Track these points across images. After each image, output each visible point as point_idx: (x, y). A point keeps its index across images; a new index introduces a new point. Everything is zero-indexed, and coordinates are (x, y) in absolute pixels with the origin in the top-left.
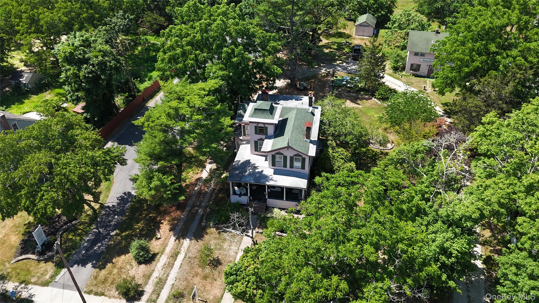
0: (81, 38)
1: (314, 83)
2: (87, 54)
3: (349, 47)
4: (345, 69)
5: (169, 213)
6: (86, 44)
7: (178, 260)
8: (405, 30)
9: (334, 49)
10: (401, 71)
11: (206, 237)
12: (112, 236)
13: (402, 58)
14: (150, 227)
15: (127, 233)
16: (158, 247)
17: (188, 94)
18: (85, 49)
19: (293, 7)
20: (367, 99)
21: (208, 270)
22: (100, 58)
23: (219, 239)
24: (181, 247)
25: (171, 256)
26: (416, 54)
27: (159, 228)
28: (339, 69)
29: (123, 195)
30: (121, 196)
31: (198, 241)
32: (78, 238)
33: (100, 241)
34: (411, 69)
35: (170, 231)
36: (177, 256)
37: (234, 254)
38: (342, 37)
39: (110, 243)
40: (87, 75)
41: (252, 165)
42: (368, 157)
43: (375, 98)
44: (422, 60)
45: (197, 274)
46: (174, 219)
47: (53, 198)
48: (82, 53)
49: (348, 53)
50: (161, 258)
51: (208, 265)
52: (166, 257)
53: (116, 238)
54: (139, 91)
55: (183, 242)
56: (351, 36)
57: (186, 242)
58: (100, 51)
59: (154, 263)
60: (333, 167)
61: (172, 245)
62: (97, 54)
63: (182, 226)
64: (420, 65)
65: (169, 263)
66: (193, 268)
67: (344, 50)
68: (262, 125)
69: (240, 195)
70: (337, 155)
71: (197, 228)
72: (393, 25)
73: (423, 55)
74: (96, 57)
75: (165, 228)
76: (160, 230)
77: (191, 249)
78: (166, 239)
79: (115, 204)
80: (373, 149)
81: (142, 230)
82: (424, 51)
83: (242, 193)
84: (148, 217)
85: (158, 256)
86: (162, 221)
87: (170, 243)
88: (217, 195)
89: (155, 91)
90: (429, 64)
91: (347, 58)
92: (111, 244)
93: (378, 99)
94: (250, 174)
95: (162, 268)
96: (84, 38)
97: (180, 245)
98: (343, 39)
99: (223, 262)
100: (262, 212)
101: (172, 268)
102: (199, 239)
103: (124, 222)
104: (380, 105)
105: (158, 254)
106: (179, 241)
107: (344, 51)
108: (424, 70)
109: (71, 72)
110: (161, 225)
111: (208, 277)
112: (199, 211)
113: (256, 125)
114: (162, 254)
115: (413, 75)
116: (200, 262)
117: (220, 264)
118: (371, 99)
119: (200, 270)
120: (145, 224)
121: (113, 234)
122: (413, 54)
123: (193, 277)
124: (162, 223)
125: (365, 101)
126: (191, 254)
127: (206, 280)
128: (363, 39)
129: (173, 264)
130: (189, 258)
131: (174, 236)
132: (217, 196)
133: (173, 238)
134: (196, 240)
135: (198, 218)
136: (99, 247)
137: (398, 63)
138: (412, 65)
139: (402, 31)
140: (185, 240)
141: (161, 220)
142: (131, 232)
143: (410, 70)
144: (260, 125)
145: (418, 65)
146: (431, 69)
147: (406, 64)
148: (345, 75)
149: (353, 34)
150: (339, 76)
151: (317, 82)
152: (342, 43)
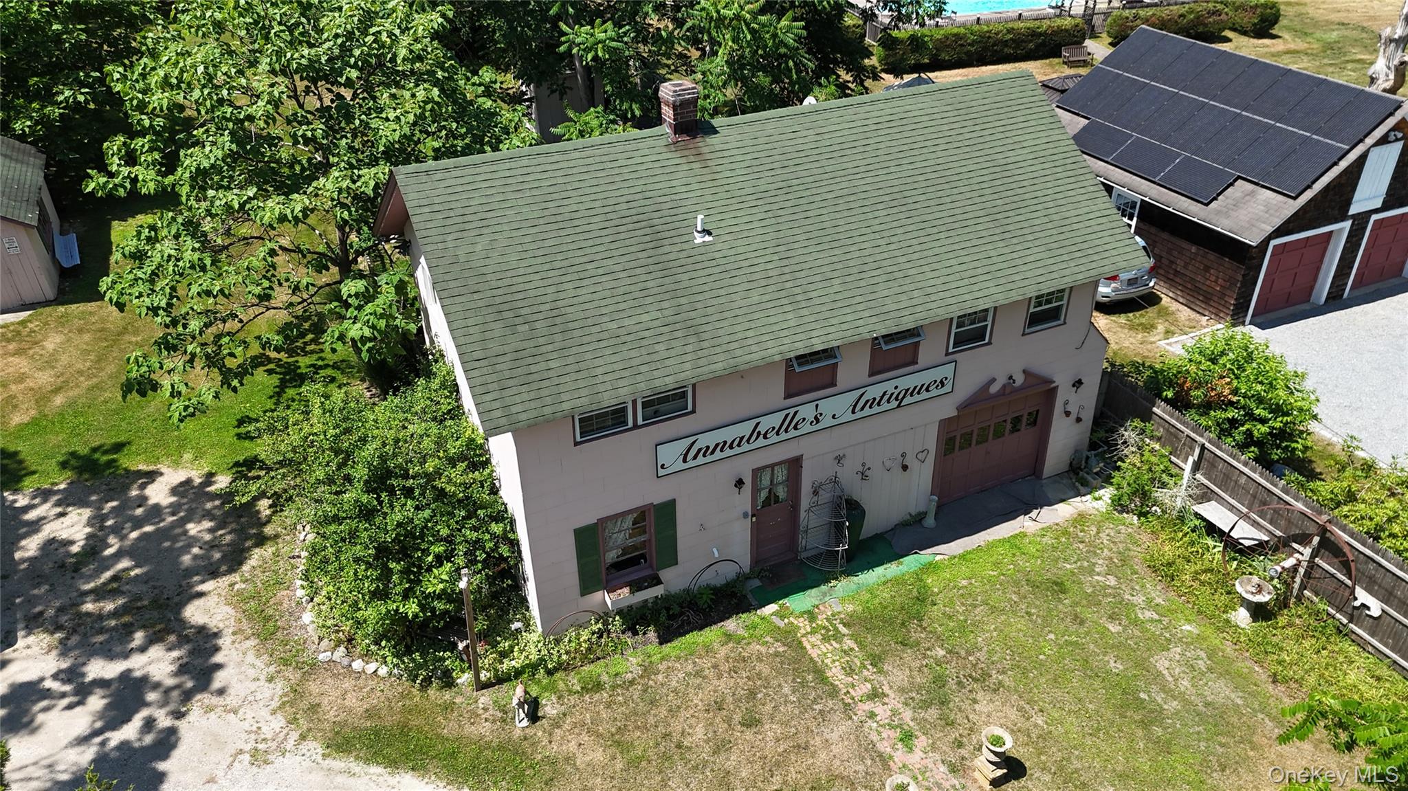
8: (328, 184)
26: (601, 424)
34: (592, 577)
44: (670, 454)
64: (666, 512)
72: (170, 164)
73: (666, 404)
82: (664, 376)
90: (744, 468)
108: (715, 537)
115: (634, 620)
122: (567, 433)
137: (414, 574)
138: (588, 535)
139: (299, 202)
143: (587, 588)
145: (641, 516)
146: (772, 499)
147: (514, 544)
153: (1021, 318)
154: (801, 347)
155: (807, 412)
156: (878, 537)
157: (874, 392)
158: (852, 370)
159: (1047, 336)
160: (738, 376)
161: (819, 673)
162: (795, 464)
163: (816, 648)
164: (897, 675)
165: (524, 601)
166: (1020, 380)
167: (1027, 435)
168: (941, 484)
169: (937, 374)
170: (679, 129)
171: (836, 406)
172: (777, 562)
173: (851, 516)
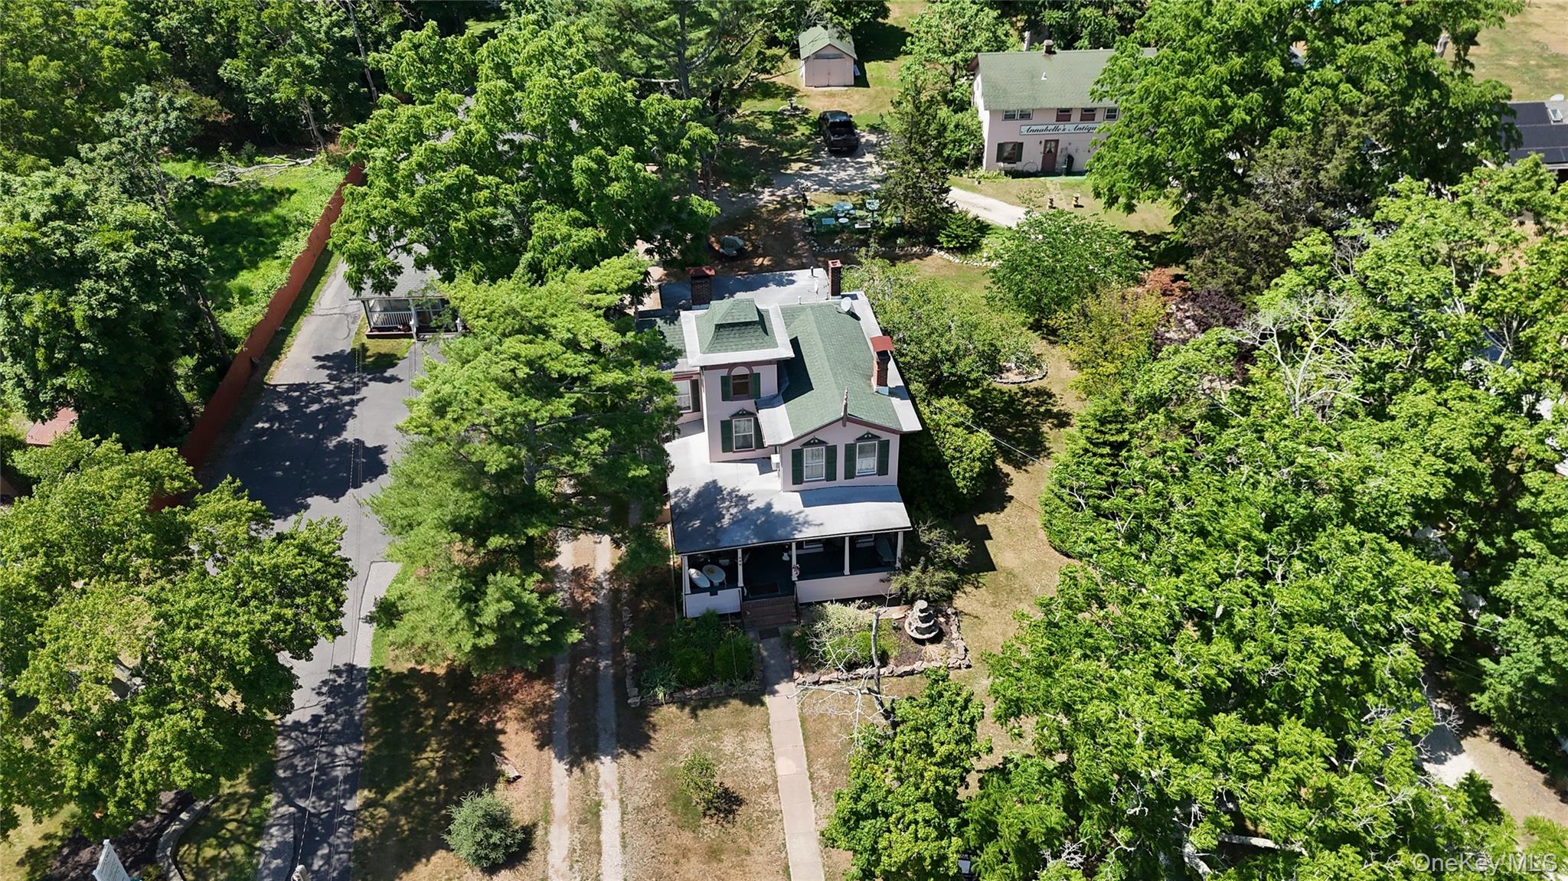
0: (49, 191)
1: (757, 232)
2: (77, 241)
4: (823, 182)
5: (508, 697)
6: (67, 208)
7: (605, 827)
10: (973, 168)
11: (659, 738)
12: (354, 813)
13: (970, 133)
14: (468, 751)
15: (401, 790)
16: (524, 806)
17: (549, 312)
18: (71, 227)
19: (682, 21)
20: (919, 257)
21: (710, 829)
22: (133, 250)
23: (700, 732)
24: (596, 786)
25: (583, 822)
26: (1009, 116)
27: (499, 748)
28: (808, 184)
29: (332, 676)
30: (325, 683)
31: (638, 757)
32: (238, 850)
33: (324, 839)
34: (1000, 158)
35: (541, 747)
36: (597, 815)
37: (767, 764)
38: (773, 96)
39: (357, 836)
40: (100, 315)
41: (730, 494)
42: (996, 412)
43: (941, 249)
44: (1024, 129)
45: (685, 853)
46: (533, 711)
47: (183, 731)
48: (63, 239)
49: (809, 138)
50: (550, 837)
51: (705, 815)
52: (566, 827)
53: (372, 816)
54: (232, 342)
55: (596, 770)
56: (796, 91)
57: (606, 769)
58: (124, 225)
59: (535, 857)
60: (941, 455)
61: (565, 788)
62: (117, 236)
63: (571, 721)
64: (1021, 145)
65: (583, 842)
66: (663, 837)
67: (796, 130)
68: (745, 371)
69: (713, 590)
70: (943, 417)
71: (618, 716)
73: (1025, 115)
74: (117, 247)
75: (518, 744)
76: (505, 753)
77: (630, 783)
78: (537, 775)
79: (319, 711)
80: (998, 386)
81: (445, 769)
82: (1026, 106)
83: (716, 582)
84: (444, 726)
85: (540, 832)
86: (499, 726)
87: (555, 785)
88: (634, 605)
89: (277, 333)
90: (1043, 139)
91: (816, 151)
92: (365, 840)
93: (948, 250)
94: (735, 522)
95: (567, 863)
96: (57, 190)
97: (592, 781)
98: (778, 100)
99: (743, 794)
100: (790, 622)
101: (600, 854)
102: (639, 748)
103: (374, 760)
104: (959, 268)
105: (535, 825)
106: (583, 770)
107: (798, 134)
108: (1033, 157)
109: (37, 309)
110: (501, 738)
111: (722, 851)
112: (602, 664)
113: (724, 372)
114: (548, 822)
115: (1007, 173)
116: (675, 813)
117: (739, 802)
118: (930, 254)
119: (687, 838)
120: (447, 749)
121: (353, 803)
122: (1001, 117)
123: (676, 863)
124: (503, 732)
125: (916, 261)
126: (637, 798)
127: (721, 861)
128: (832, 95)
129: (598, 843)
130: (639, 810)
131: (560, 758)
132: (635, 610)
133: (559, 768)
134: (634, 754)
135: (606, 688)
136: (327, 859)
138: (1001, 146)
140: (597, 763)
141: (494, 723)
142: (410, 783)
143: (998, 160)
144: (736, 372)
145: (1015, 144)
146: (1049, 151)
147: (984, 146)
148: (834, 200)
149: (801, 83)
150: (816, 206)
151: (764, 230)
152: (782, 113)
154: (1061, 107)
155: (1062, 126)
157: (1081, 125)
158: (1076, 117)
160: (1044, 111)
162: (1057, 141)
163: (1049, 185)
165: (983, 160)
170: (1046, 52)
171: (1069, 127)
172: (1048, 169)
173: (1070, 159)
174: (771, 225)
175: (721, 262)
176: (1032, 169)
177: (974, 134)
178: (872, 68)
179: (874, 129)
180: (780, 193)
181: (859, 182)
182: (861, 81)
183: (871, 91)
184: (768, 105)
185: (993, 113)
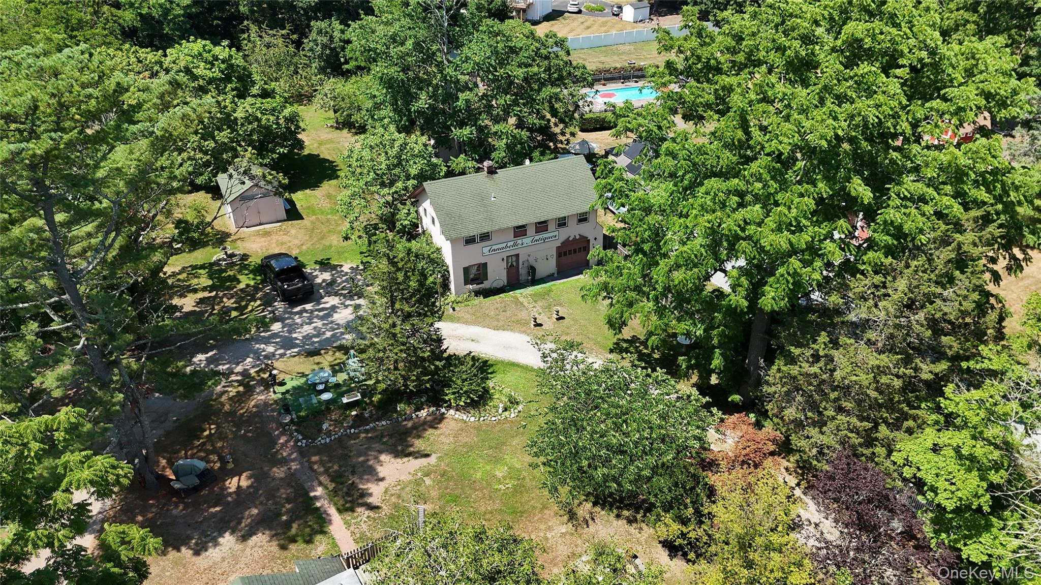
3: (245, 267)
4: (288, 343)
9: (204, 289)
10: (443, 295)
20: (432, 424)
26: (470, 241)
28: (270, 349)
34: (467, 281)
38: (204, 245)
43: (449, 408)
44: (486, 250)
49: (256, 289)
56: (228, 235)
64: (485, 266)
67: (239, 282)
73: (485, 237)
82: (485, 228)
90: (505, 256)
91: (268, 306)
98: (210, 249)
107: (242, 286)
108: (497, 274)
115: (477, 293)
118: (441, 416)
122: (463, 243)
125: (430, 431)
128: (267, 234)
138: (466, 270)
143: (465, 284)
145: (479, 265)
146: (512, 266)
147: (448, 272)
148: (306, 365)
149: (231, 227)
150: (287, 378)
151: (229, 429)
152: (216, 263)
153: (576, 221)
154: (516, 224)
155: (520, 242)
156: (542, 279)
157: (537, 238)
158: (531, 231)
159: (584, 225)
160: (502, 231)
161: (522, 304)
162: (517, 256)
163: (521, 299)
164: (540, 303)
165: (450, 289)
166: (578, 237)
167: (583, 253)
168: (558, 265)
169: (554, 234)
170: (488, 173)
171: (527, 241)
172: (514, 283)
173: (532, 270)
174: (239, 422)
175: (181, 500)
176: (499, 284)
177: (436, 261)
178: (300, 198)
179: (325, 265)
180: (239, 369)
181: (329, 334)
182: (293, 214)
183: (306, 222)
184: (200, 256)
185: (453, 241)
